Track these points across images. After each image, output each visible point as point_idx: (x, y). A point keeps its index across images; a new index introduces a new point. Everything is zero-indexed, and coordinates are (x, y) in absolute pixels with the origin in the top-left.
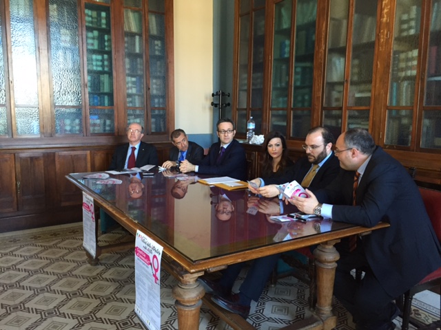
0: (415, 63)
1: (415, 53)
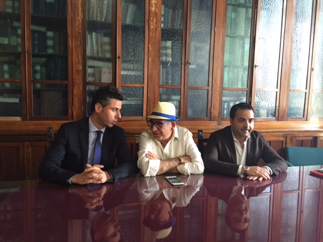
0: (169, 52)
1: (169, 44)
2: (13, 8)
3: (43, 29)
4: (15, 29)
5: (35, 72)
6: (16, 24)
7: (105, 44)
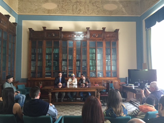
0: (79, 64)
1: (78, 62)
2: (50, 58)
3: (55, 61)
4: (51, 62)
5: (54, 69)
6: (51, 61)
7: (66, 63)
